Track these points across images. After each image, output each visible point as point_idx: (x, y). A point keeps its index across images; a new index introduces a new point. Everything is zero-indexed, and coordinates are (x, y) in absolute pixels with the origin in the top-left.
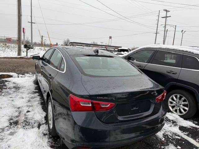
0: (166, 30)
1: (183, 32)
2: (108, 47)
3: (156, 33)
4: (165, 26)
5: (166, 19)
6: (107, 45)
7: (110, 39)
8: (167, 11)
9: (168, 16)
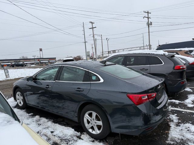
0: (95, 39)
1: (107, 40)
2: (41, 60)
3: (85, 42)
4: (94, 36)
5: (93, 30)
6: (39, 58)
7: (41, 52)
8: (92, 23)
9: (94, 27)
